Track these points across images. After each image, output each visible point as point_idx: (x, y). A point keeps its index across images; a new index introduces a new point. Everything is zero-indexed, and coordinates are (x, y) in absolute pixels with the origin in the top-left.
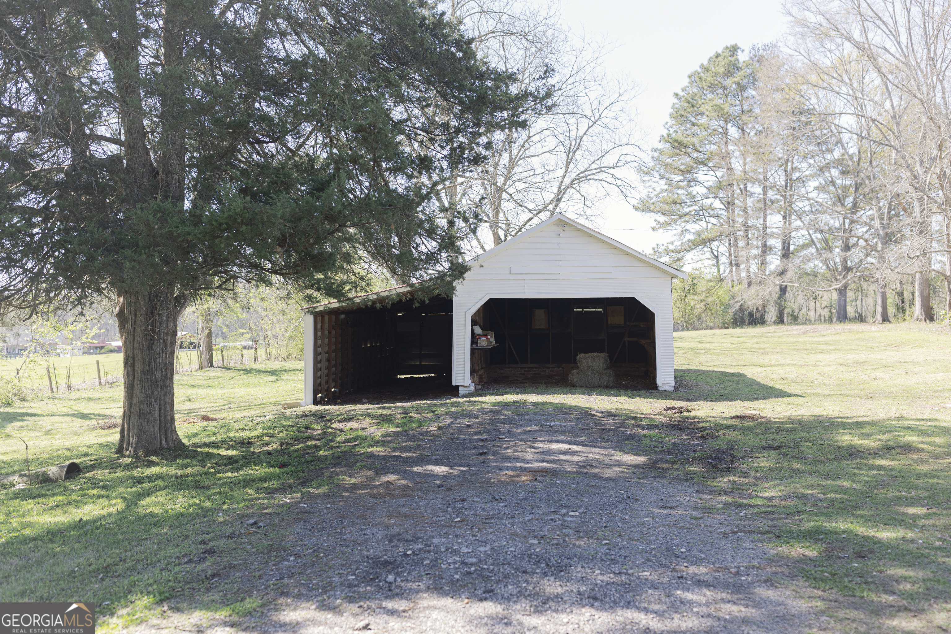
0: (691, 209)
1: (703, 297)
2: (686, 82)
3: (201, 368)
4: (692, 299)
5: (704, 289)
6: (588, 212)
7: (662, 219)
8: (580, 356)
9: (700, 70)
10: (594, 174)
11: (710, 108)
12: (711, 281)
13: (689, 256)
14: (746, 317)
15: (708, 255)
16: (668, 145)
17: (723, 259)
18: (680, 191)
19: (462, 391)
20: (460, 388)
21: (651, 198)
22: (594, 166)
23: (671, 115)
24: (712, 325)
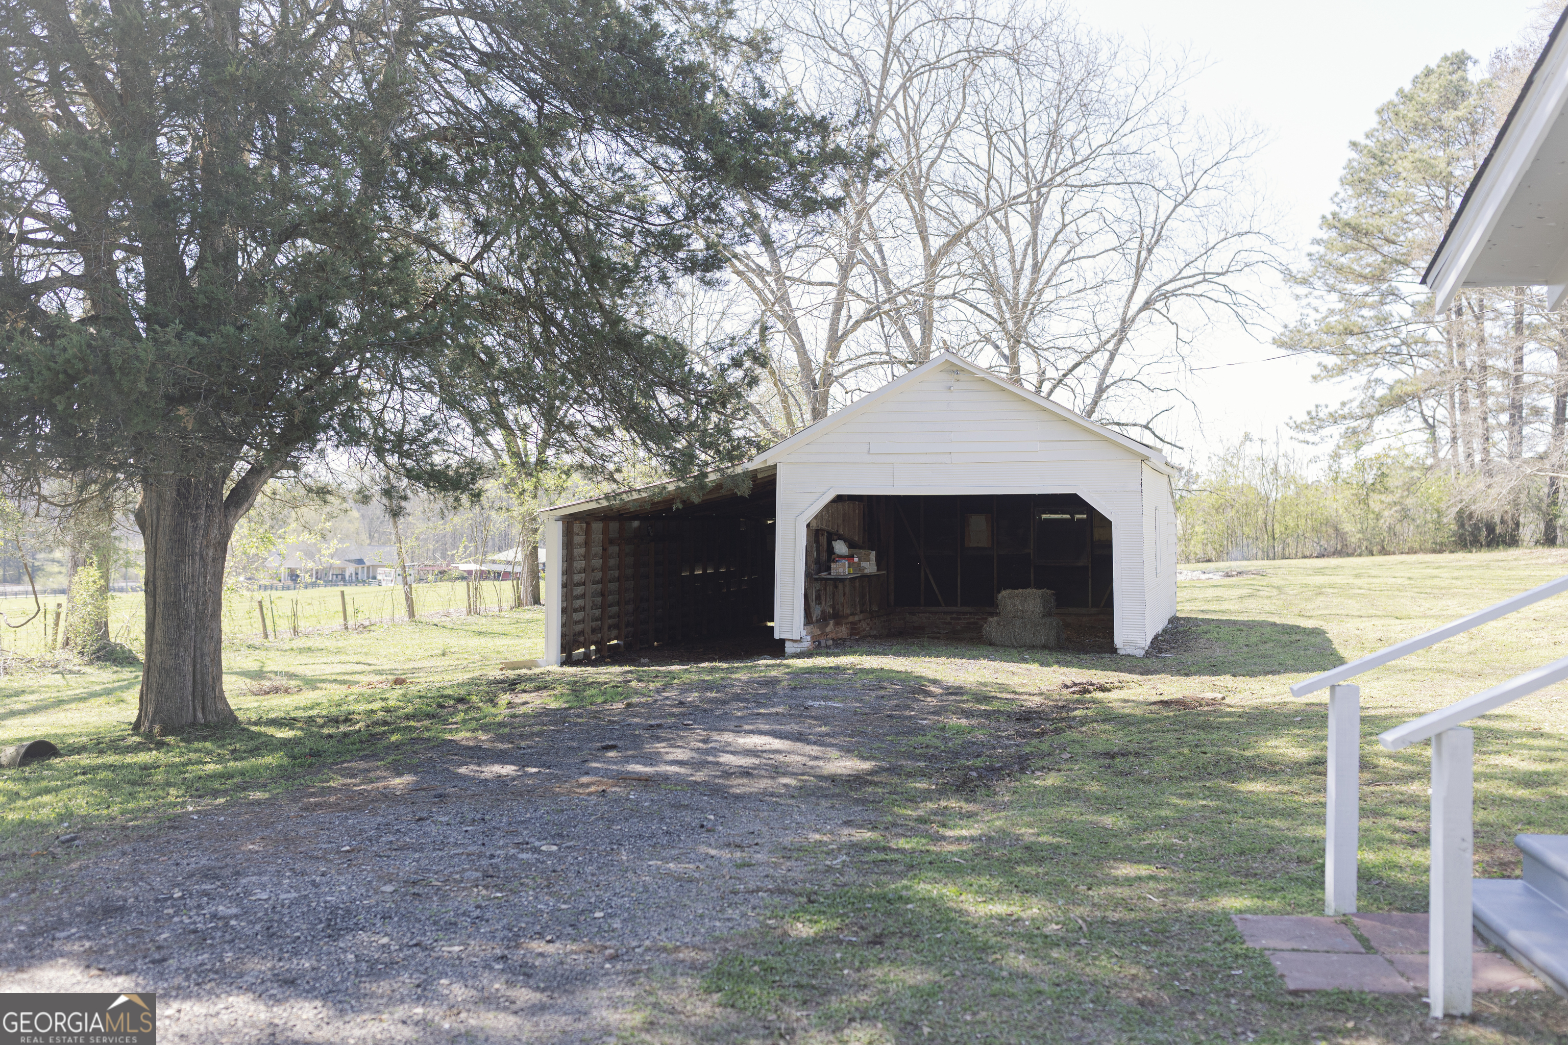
0: (1384, 343)
1: (1396, 497)
2: (1373, 121)
3: (519, 603)
4: (1376, 502)
5: (1399, 483)
6: (1185, 350)
7: (1331, 361)
8: (1004, 593)
9: (1396, 100)
10: (1192, 286)
12: (1413, 469)
13: (1381, 424)
14: (1483, 533)
15: (1418, 422)
16: (1334, 233)
17: (1444, 433)
18: (1366, 312)
19: (789, 648)
20: (787, 644)
21: (1306, 326)
22: (1187, 272)
23: (1342, 181)
24: (1416, 546)
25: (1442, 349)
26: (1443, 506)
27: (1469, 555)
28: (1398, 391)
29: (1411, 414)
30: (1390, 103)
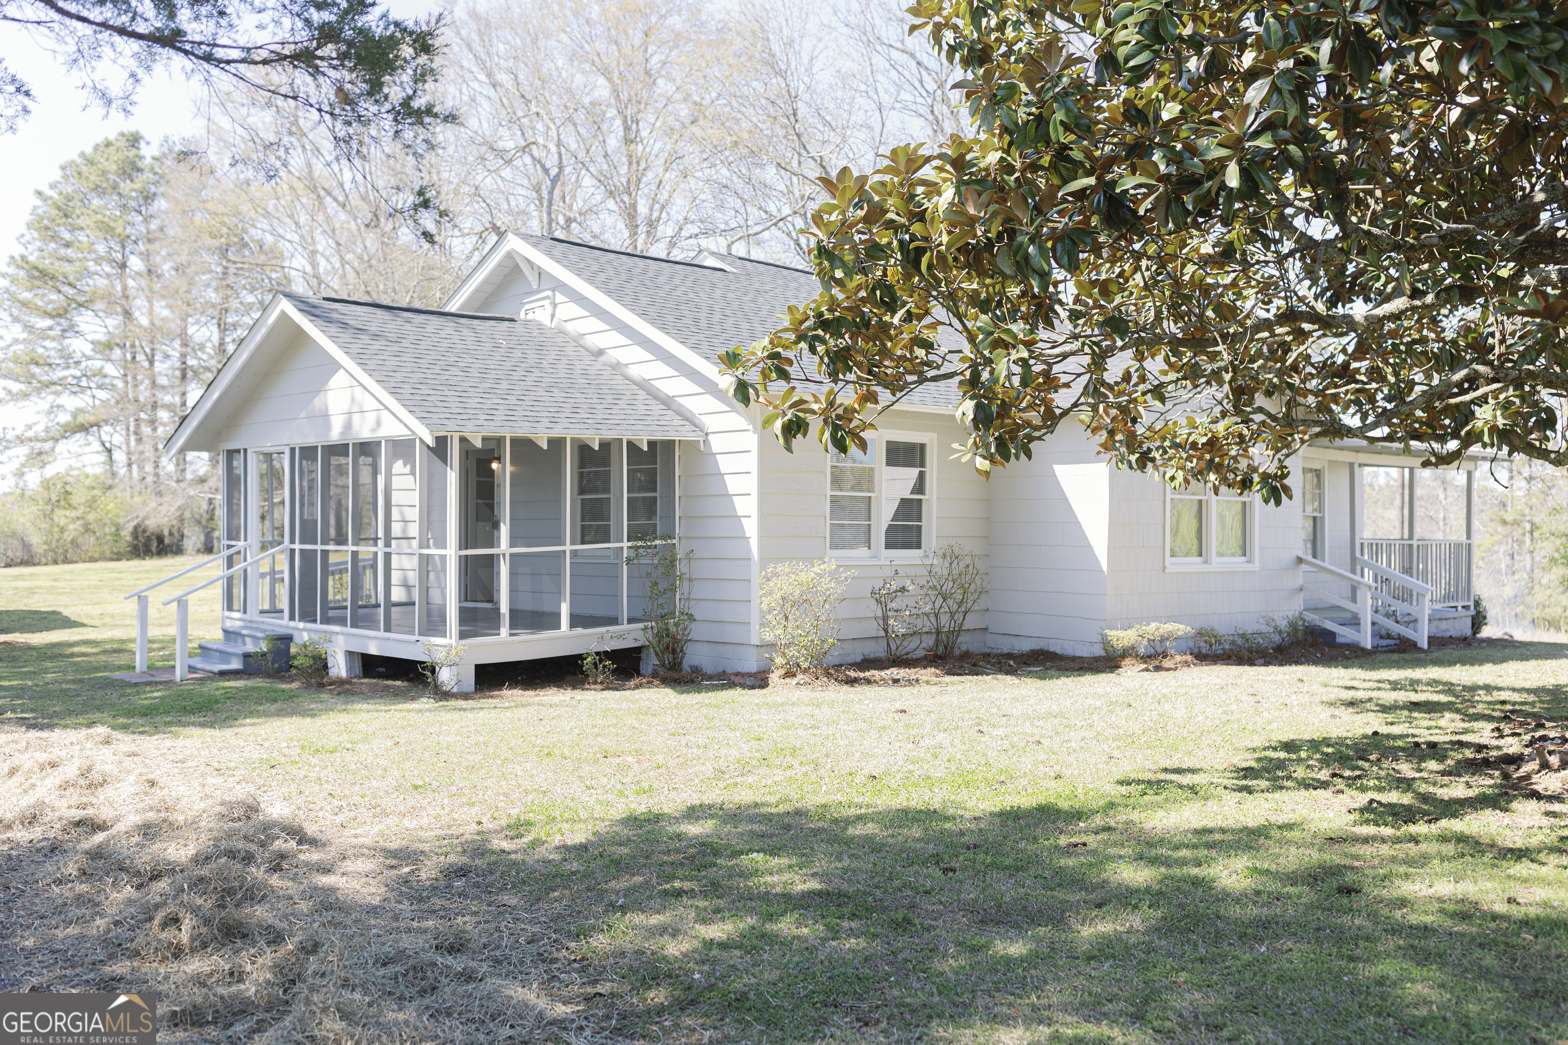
1: (79, 513)
4: (60, 517)
5: (82, 500)
7: (17, 387)
9: (79, 161)
11: (92, 225)
12: (93, 488)
13: (64, 447)
14: (154, 544)
16: (22, 273)
18: (48, 344)
23: (29, 225)
24: (97, 555)
26: (121, 521)
27: (143, 563)
28: (81, 419)
30: (73, 162)
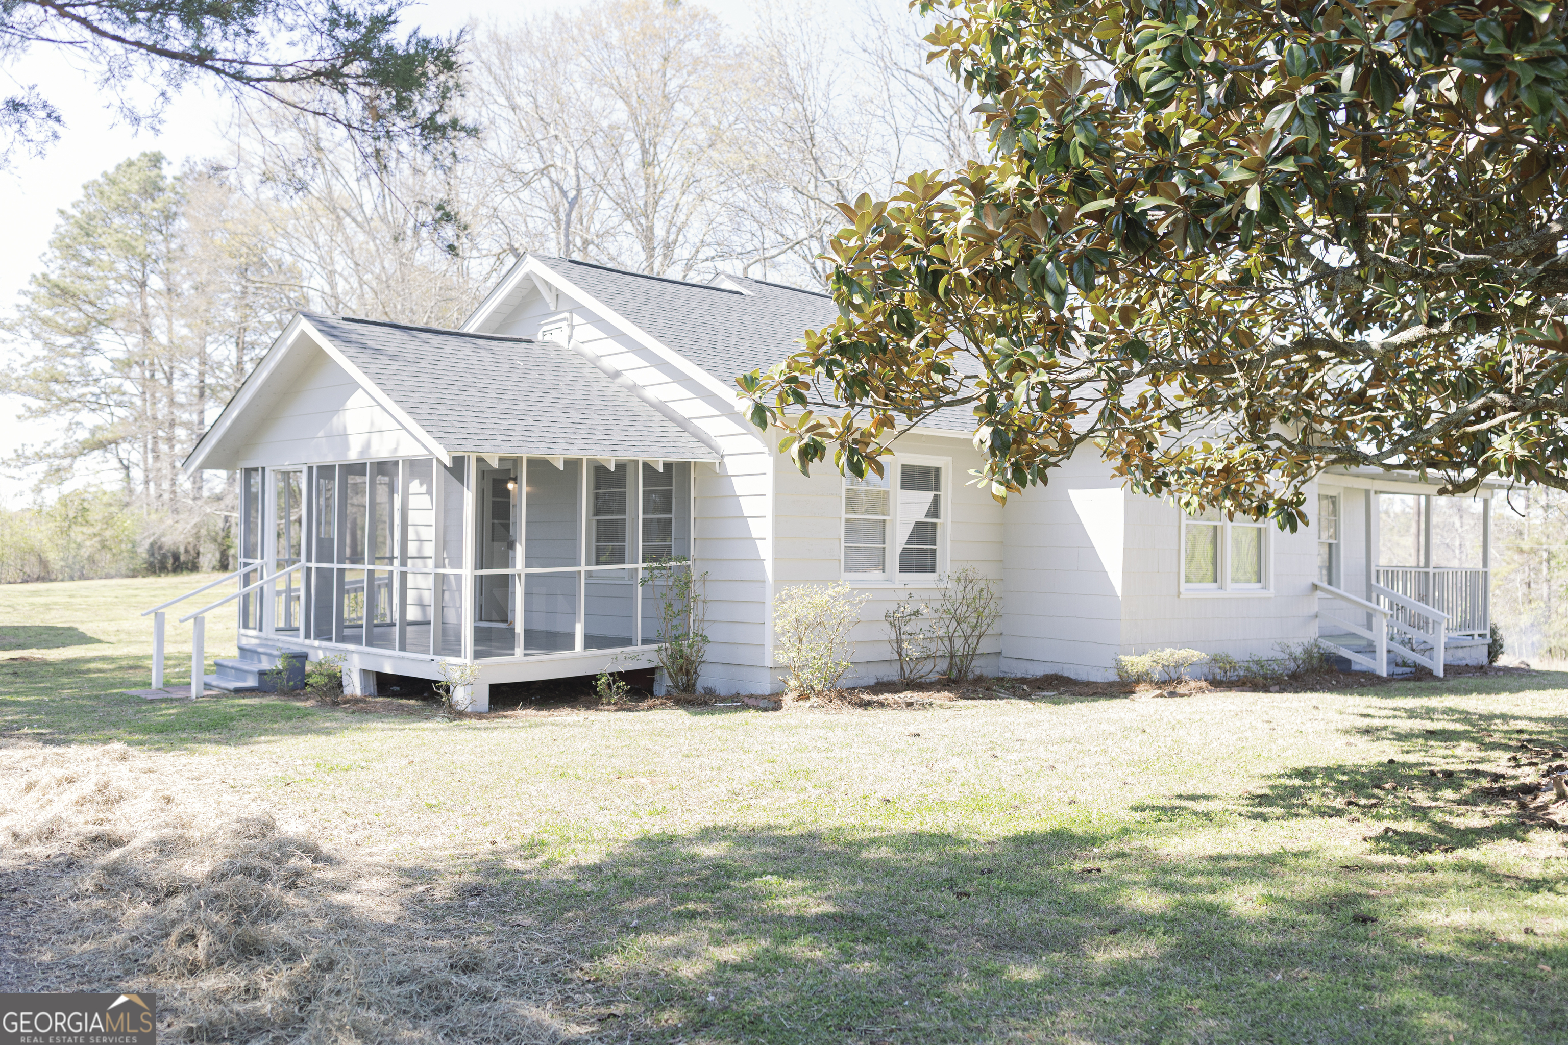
1: (96, 530)
2: (79, 194)
5: (99, 517)
11: (114, 244)
12: (110, 505)
14: (170, 561)
17: (137, 474)
24: (113, 572)
25: (138, 402)
26: (138, 538)
27: (159, 579)
28: (99, 436)
29: (108, 455)
30: (95, 181)
